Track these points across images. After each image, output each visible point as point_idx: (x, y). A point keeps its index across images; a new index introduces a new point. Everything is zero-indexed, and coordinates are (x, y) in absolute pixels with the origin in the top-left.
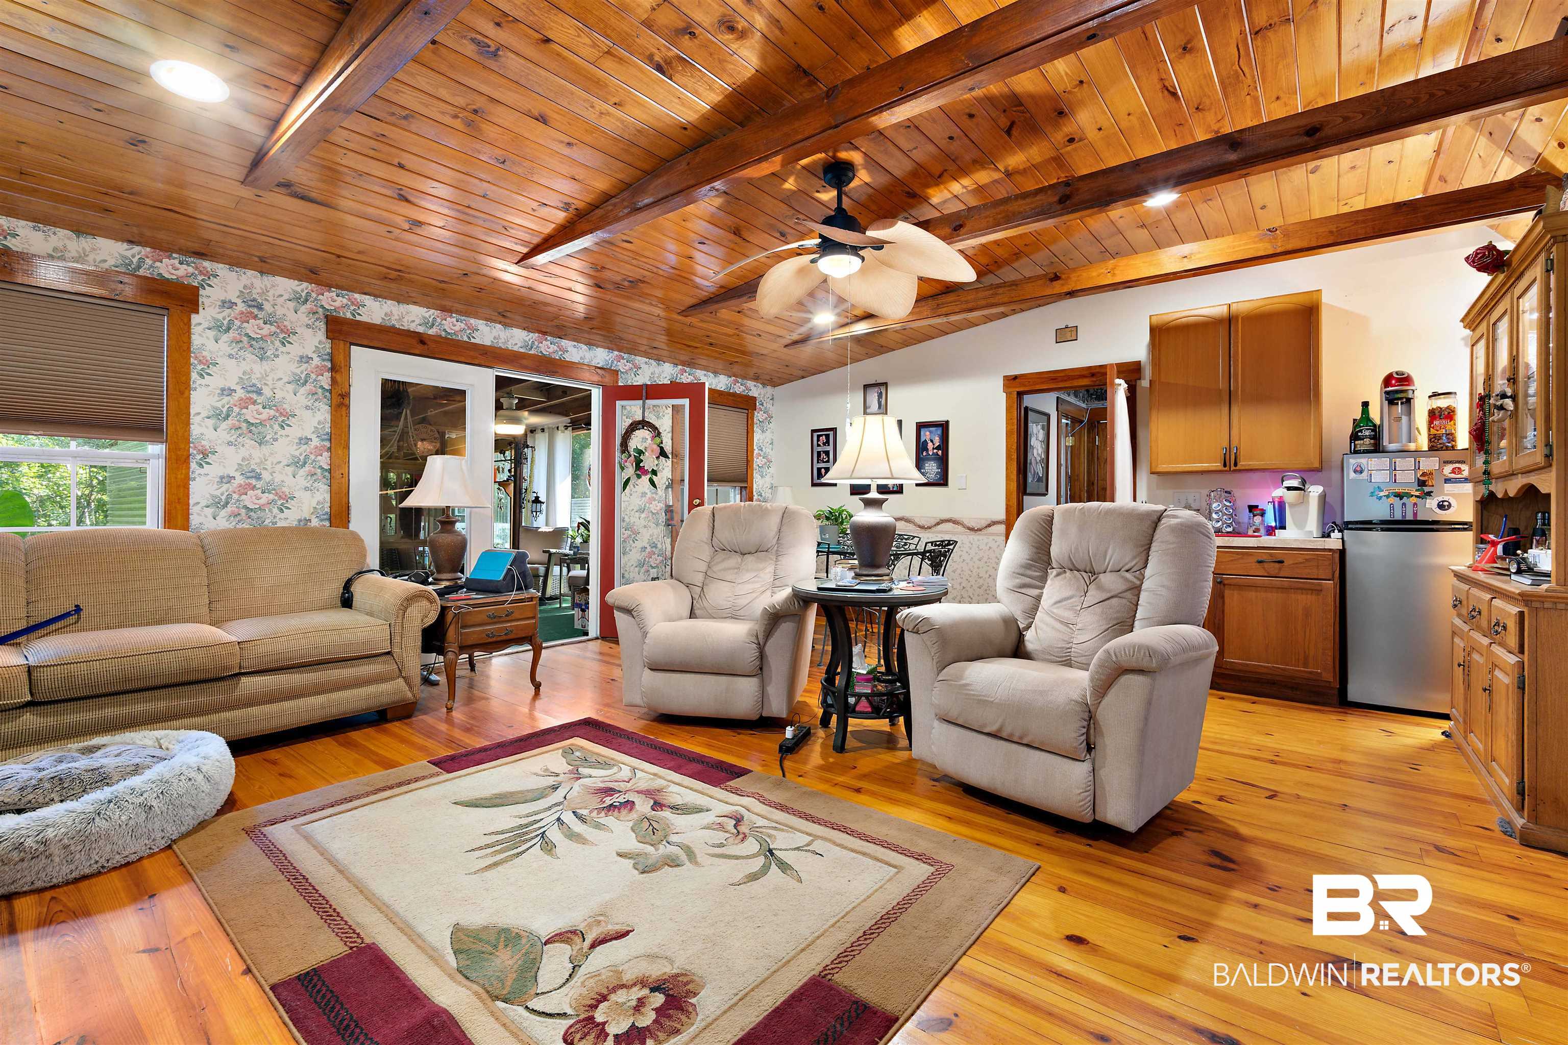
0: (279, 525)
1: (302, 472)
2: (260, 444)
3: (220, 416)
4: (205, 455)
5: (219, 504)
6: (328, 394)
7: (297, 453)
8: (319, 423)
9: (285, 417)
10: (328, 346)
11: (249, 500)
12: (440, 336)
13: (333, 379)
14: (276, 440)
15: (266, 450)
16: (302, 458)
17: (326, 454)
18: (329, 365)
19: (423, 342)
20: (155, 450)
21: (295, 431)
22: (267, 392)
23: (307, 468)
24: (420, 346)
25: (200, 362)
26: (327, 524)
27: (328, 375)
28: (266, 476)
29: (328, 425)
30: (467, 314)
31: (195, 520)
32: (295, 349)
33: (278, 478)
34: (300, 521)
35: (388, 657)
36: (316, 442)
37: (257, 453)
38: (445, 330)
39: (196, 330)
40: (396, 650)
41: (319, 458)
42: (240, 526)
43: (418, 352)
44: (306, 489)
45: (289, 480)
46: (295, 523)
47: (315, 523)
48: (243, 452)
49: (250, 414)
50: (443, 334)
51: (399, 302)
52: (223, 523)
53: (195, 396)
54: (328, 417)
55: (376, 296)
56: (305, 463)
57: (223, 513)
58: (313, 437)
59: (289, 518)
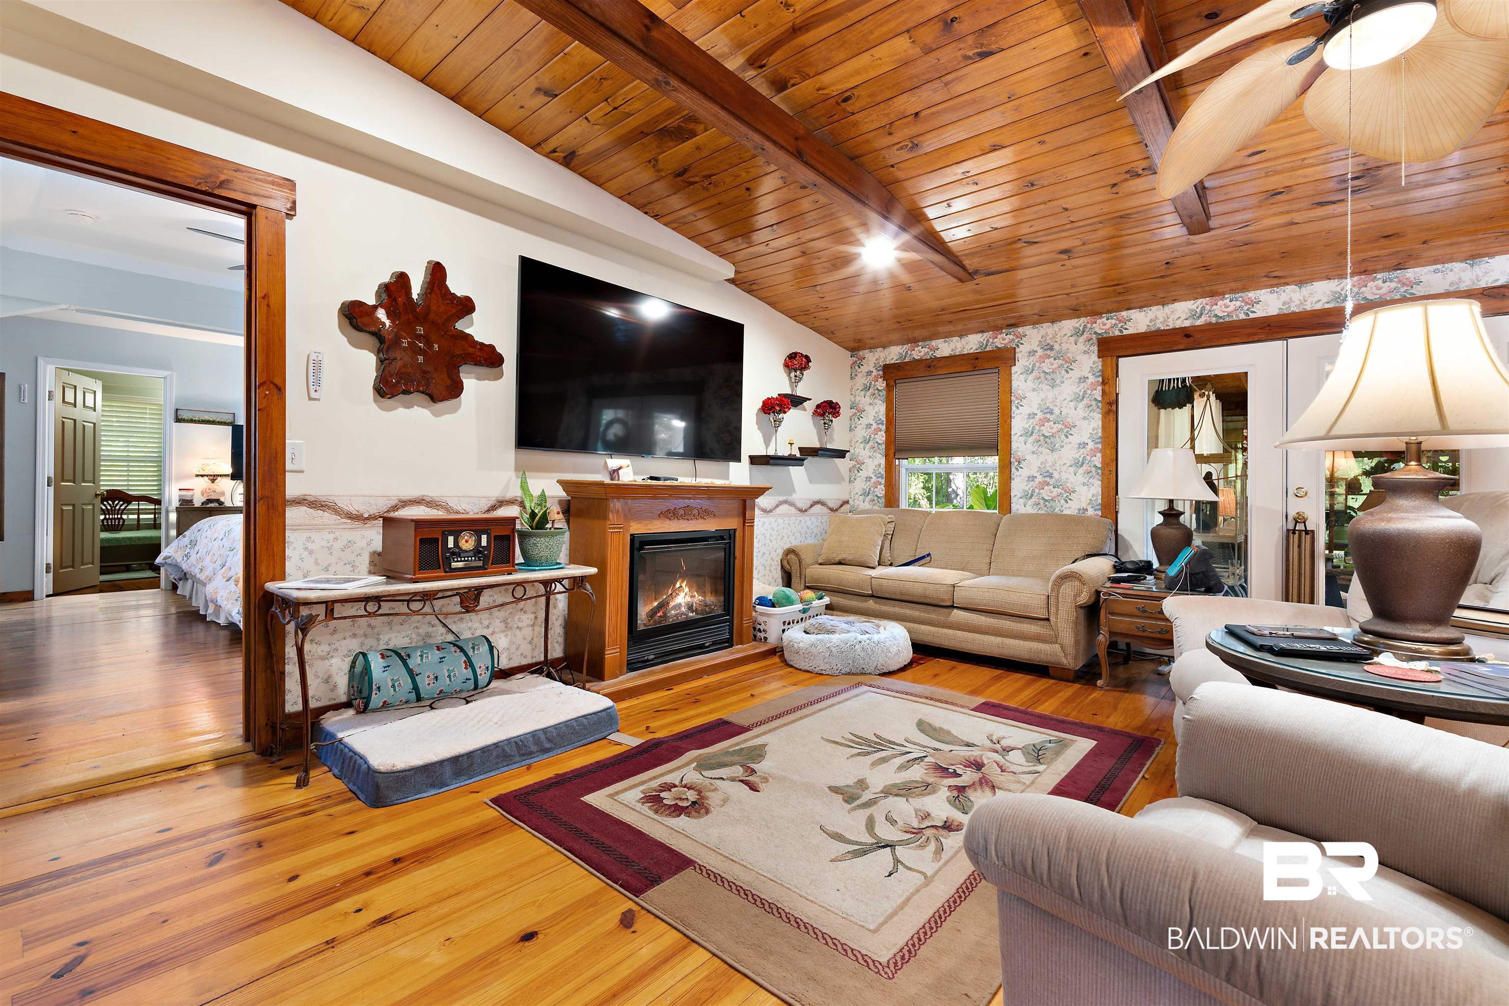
0: (1065, 512)
1: (1081, 471)
2: (1052, 451)
3: (1028, 433)
4: (1019, 463)
5: (1028, 496)
6: (1100, 404)
7: (1077, 456)
8: (1094, 429)
9: (1068, 428)
10: (1100, 364)
11: (1046, 493)
12: (1210, 324)
13: (1104, 392)
14: (1062, 447)
15: (1055, 455)
16: (1081, 459)
17: (1099, 455)
18: (1100, 379)
19: (1187, 336)
20: (993, 461)
21: (1075, 439)
22: (1057, 411)
23: (1085, 467)
24: (1186, 340)
25: (1017, 398)
26: (1100, 513)
27: (1100, 388)
28: (1056, 475)
29: (1100, 431)
30: (1245, 289)
31: (1014, 507)
32: (1075, 374)
33: (1064, 476)
34: (1079, 510)
35: (1046, 623)
36: (1091, 445)
37: (1050, 458)
38: (1216, 316)
39: (1014, 377)
40: (1052, 619)
41: (1094, 458)
42: (1040, 512)
43: (1182, 347)
44: (1084, 484)
45: (1072, 478)
46: (1075, 512)
47: (1091, 512)
48: (1042, 458)
49: (1045, 430)
50: (1214, 320)
51: (1163, 305)
52: (1030, 510)
53: (1014, 422)
54: (1100, 423)
55: (1141, 307)
56: (1083, 463)
57: (1030, 502)
58: (1089, 442)
59: (1071, 509)
